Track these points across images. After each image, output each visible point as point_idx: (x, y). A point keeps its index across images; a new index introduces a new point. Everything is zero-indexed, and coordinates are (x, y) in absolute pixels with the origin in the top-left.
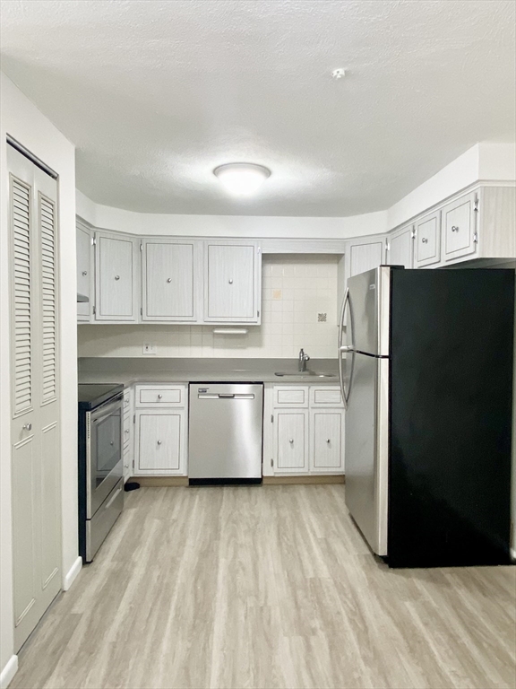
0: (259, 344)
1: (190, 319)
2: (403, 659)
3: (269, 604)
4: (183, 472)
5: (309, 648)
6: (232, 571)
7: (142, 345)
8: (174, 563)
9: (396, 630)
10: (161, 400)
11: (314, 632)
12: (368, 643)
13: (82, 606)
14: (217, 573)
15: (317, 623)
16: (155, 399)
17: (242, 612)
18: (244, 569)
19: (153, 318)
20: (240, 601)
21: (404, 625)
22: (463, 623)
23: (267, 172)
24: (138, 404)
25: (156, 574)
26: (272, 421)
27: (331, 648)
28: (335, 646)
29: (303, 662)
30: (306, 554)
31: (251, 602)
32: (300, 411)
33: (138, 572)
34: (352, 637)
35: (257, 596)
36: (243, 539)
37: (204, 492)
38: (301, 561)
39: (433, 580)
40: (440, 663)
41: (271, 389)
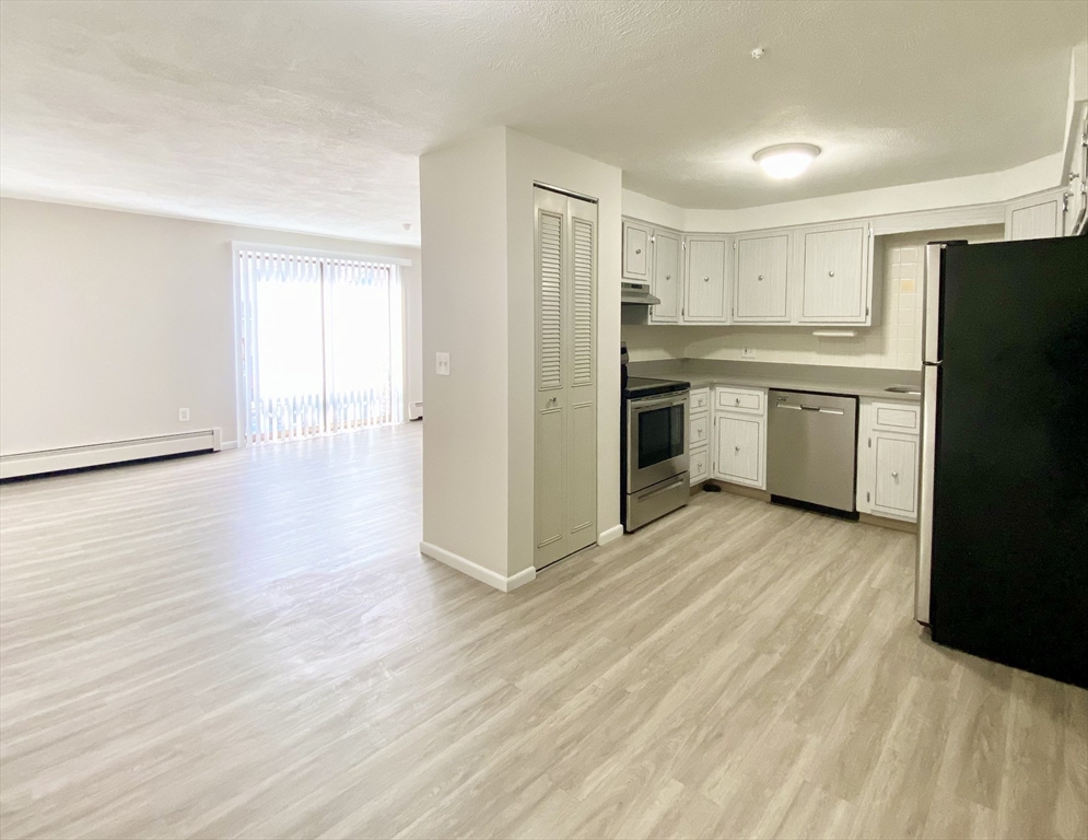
0: (881, 350)
1: (782, 319)
3: (751, 615)
4: (761, 484)
5: (752, 660)
6: (742, 579)
7: (741, 348)
8: (696, 555)
10: (740, 404)
12: (820, 684)
13: (601, 560)
14: (726, 576)
15: (781, 648)
16: (734, 403)
17: (718, 610)
18: (754, 582)
19: (744, 319)
20: (725, 603)
23: (817, 150)
24: (718, 407)
25: (674, 558)
26: (870, 446)
27: (773, 670)
29: (735, 665)
30: (838, 593)
31: (733, 608)
32: (909, 438)
33: (660, 552)
35: (744, 606)
36: (781, 560)
37: (780, 512)
38: (823, 598)
40: (888, 737)
41: (869, 406)
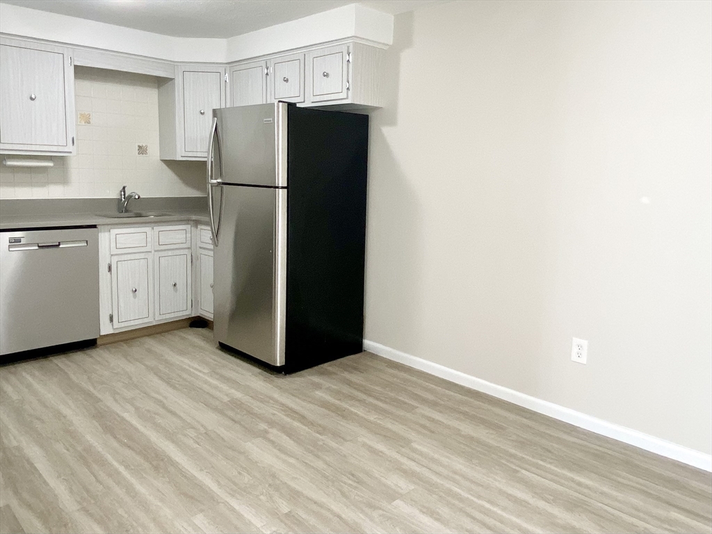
2: (341, 423)
3: (210, 428)
5: (273, 442)
6: (146, 419)
9: (324, 409)
11: (266, 432)
12: (312, 424)
15: (263, 426)
17: (191, 442)
18: (157, 414)
20: (180, 436)
21: (325, 405)
22: (361, 391)
28: (289, 432)
29: (276, 451)
30: (206, 386)
31: (191, 433)
32: (142, 256)
34: (296, 424)
35: (193, 428)
36: (129, 393)
39: (322, 374)
40: (366, 417)
41: (107, 234)
